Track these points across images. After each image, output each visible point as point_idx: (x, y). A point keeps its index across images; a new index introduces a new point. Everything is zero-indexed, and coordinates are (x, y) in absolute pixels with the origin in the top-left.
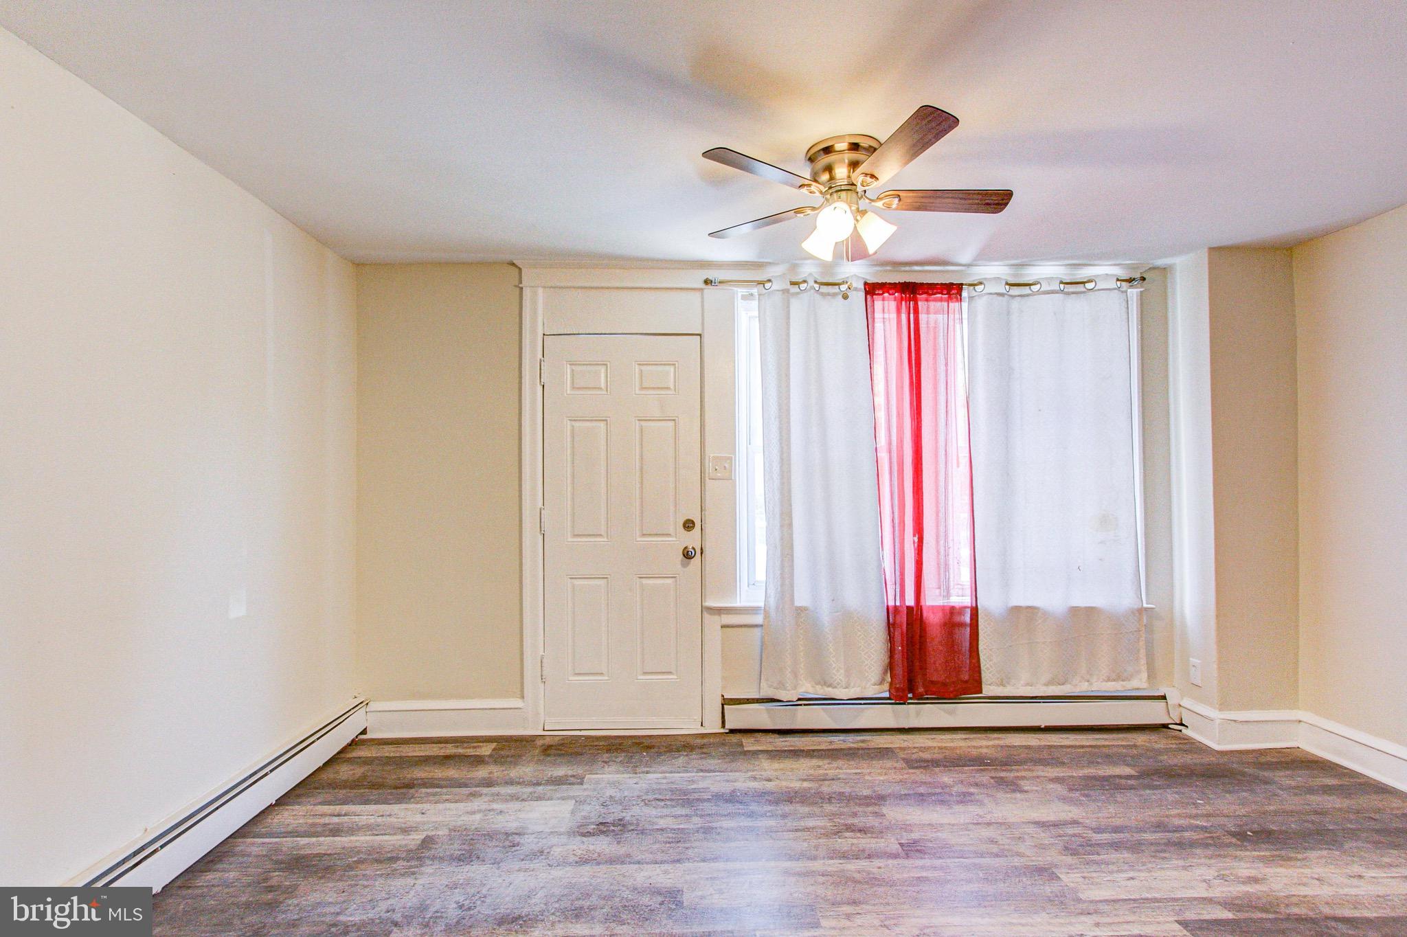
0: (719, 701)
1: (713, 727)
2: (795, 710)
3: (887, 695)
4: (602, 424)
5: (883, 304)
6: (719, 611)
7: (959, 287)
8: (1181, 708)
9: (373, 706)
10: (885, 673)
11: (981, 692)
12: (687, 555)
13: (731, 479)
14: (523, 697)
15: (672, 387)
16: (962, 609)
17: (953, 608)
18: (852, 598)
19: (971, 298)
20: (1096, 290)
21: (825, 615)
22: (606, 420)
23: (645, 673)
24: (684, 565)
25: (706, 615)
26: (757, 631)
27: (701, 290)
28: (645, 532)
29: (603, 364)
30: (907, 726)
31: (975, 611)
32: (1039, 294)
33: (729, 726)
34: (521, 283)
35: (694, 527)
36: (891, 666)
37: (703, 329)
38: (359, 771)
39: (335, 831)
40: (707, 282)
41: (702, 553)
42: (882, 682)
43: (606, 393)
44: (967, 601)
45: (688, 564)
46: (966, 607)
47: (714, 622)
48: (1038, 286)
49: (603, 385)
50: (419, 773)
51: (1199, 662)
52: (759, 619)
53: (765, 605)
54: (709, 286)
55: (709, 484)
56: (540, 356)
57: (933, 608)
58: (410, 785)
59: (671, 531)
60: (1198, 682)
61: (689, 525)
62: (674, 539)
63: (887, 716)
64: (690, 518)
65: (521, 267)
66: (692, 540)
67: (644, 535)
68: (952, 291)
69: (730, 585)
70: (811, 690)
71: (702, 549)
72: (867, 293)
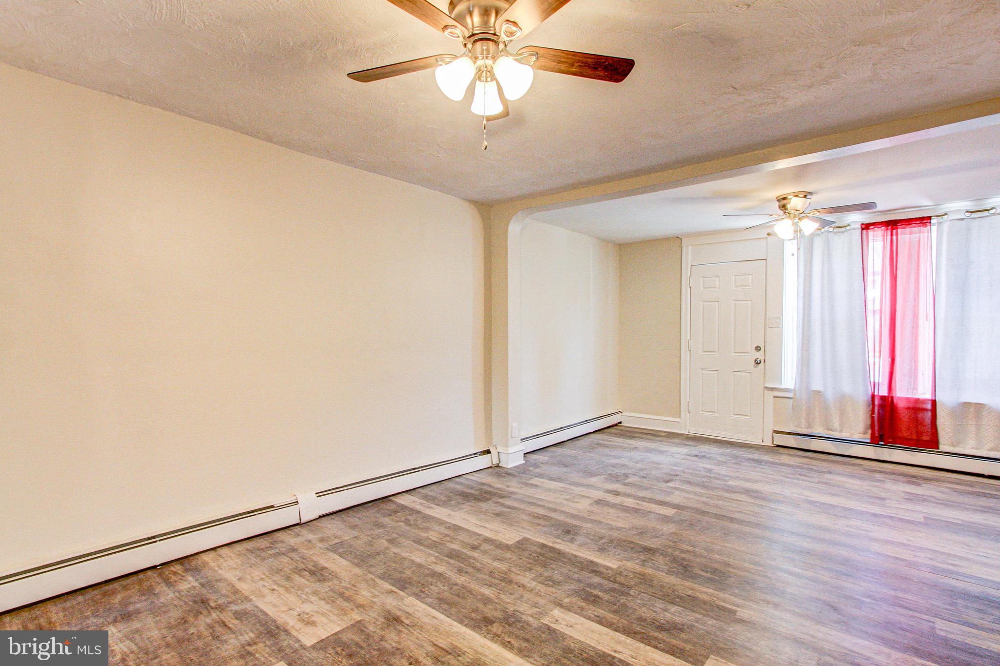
0: (772, 432)
1: (768, 443)
2: (811, 440)
3: (869, 441)
4: (717, 303)
5: (874, 234)
6: (772, 389)
7: (930, 218)
9: (624, 414)
10: (867, 429)
11: (938, 449)
12: (757, 363)
13: (779, 327)
14: (680, 418)
15: (751, 285)
16: (924, 401)
17: (918, 399)
18: (847, 388)
19: (940, 223)
21: (830, 395)
22: (719, 301)
23: (735, 414)
24: (755, 367)
25: (765, 391)
26: (791, 400)
27: (767, 238)
29: (718, 277)
30: (882, 459)
31: (934, 403)
32: (994, 215)
33: (776, 443)
34: (681, 245)
35: (760, 349)
36: (872, 426)
37: (767, 257)
38: (618, 432)
39: (610, 441)
40: (769, 234)
41: (764, 362)
42: (865, 433)
44: (928, 396)
45: (757, 366)
46: (929, 400)
47: (770, 394)
48: (994, 210)
49: (717, 286)
50: (637, 435)
52: (791, 395)
53: (794, 388)
54: (770, 236)
55: (768, 330)
56: (689, 275)
57: (900, 398)
58: (634, 437)
59: (748, 351)
61: (758, 348)
62: (751, 354)
63: (870, 451)
64: (759, 345)
65: (681, 238)
66: (760, 355)
67: (736, 352)
68: (924, 221)
69: (779, 378)
70: (822, 432)
71: (764, 360)
72: (863, 229)
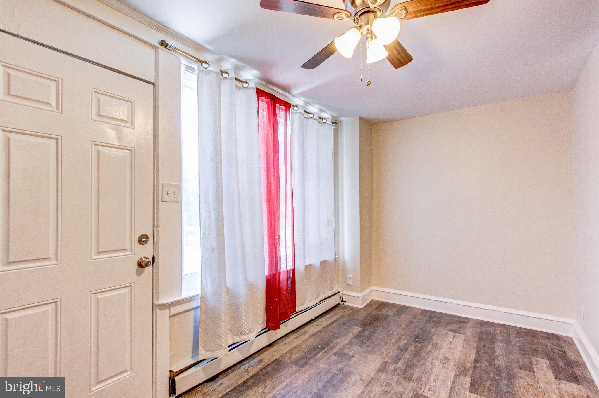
0: (169, 376)
6: (168, 306)
7: (290, 105)
8: (343, 295)
11: (296, 311)
13: (179, 202)
19: (292, 113)
20: (327, 124)
21: (241, 291)
22: (57, 139)
24: (138, 274)
25: (157, 312)
26: (193, 313)
27: (156, 47)
28: (100, 250)
29: (55, 81)
30: (271, 342)
31: (294, 271)
32: (312, 119)
33: (178, 392)
35: (147, 241)
40: (163, 43)
41: (154, 262)
42: (264, 322)
43: (56, 110)
45: (142, 272)
46: (291, 270)
47: (163, 315)
48: (312, 115)
51: (352, 276)
52: (197, 304)
53: (201, 292)
54: (163, 48)
55: (162, 205)
59: (128, 247)
60: (351, 283)
61: (143, 240)
62: (130, 253)
63: (264, 340)
64: (143, 234)
66: (145, 252)
67: (100, 252)
68: (287, 106)
69: (177, 283)
70: (231, 340)
71: (154, 258)
